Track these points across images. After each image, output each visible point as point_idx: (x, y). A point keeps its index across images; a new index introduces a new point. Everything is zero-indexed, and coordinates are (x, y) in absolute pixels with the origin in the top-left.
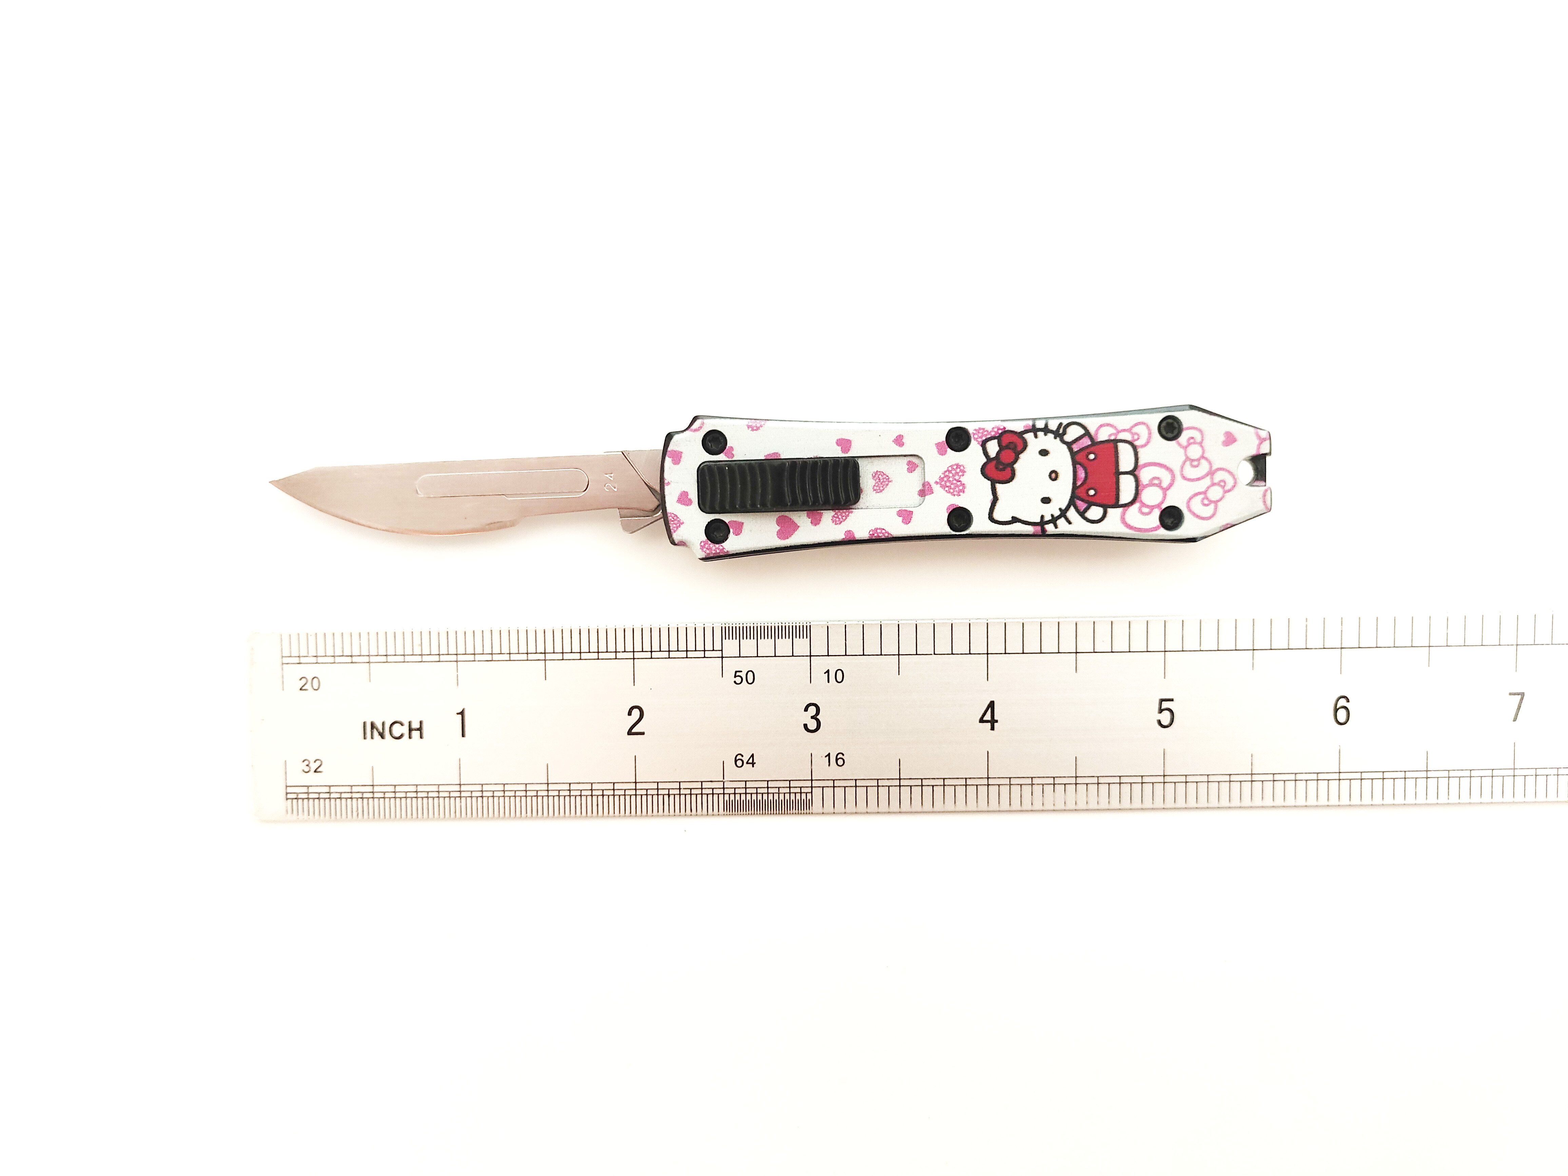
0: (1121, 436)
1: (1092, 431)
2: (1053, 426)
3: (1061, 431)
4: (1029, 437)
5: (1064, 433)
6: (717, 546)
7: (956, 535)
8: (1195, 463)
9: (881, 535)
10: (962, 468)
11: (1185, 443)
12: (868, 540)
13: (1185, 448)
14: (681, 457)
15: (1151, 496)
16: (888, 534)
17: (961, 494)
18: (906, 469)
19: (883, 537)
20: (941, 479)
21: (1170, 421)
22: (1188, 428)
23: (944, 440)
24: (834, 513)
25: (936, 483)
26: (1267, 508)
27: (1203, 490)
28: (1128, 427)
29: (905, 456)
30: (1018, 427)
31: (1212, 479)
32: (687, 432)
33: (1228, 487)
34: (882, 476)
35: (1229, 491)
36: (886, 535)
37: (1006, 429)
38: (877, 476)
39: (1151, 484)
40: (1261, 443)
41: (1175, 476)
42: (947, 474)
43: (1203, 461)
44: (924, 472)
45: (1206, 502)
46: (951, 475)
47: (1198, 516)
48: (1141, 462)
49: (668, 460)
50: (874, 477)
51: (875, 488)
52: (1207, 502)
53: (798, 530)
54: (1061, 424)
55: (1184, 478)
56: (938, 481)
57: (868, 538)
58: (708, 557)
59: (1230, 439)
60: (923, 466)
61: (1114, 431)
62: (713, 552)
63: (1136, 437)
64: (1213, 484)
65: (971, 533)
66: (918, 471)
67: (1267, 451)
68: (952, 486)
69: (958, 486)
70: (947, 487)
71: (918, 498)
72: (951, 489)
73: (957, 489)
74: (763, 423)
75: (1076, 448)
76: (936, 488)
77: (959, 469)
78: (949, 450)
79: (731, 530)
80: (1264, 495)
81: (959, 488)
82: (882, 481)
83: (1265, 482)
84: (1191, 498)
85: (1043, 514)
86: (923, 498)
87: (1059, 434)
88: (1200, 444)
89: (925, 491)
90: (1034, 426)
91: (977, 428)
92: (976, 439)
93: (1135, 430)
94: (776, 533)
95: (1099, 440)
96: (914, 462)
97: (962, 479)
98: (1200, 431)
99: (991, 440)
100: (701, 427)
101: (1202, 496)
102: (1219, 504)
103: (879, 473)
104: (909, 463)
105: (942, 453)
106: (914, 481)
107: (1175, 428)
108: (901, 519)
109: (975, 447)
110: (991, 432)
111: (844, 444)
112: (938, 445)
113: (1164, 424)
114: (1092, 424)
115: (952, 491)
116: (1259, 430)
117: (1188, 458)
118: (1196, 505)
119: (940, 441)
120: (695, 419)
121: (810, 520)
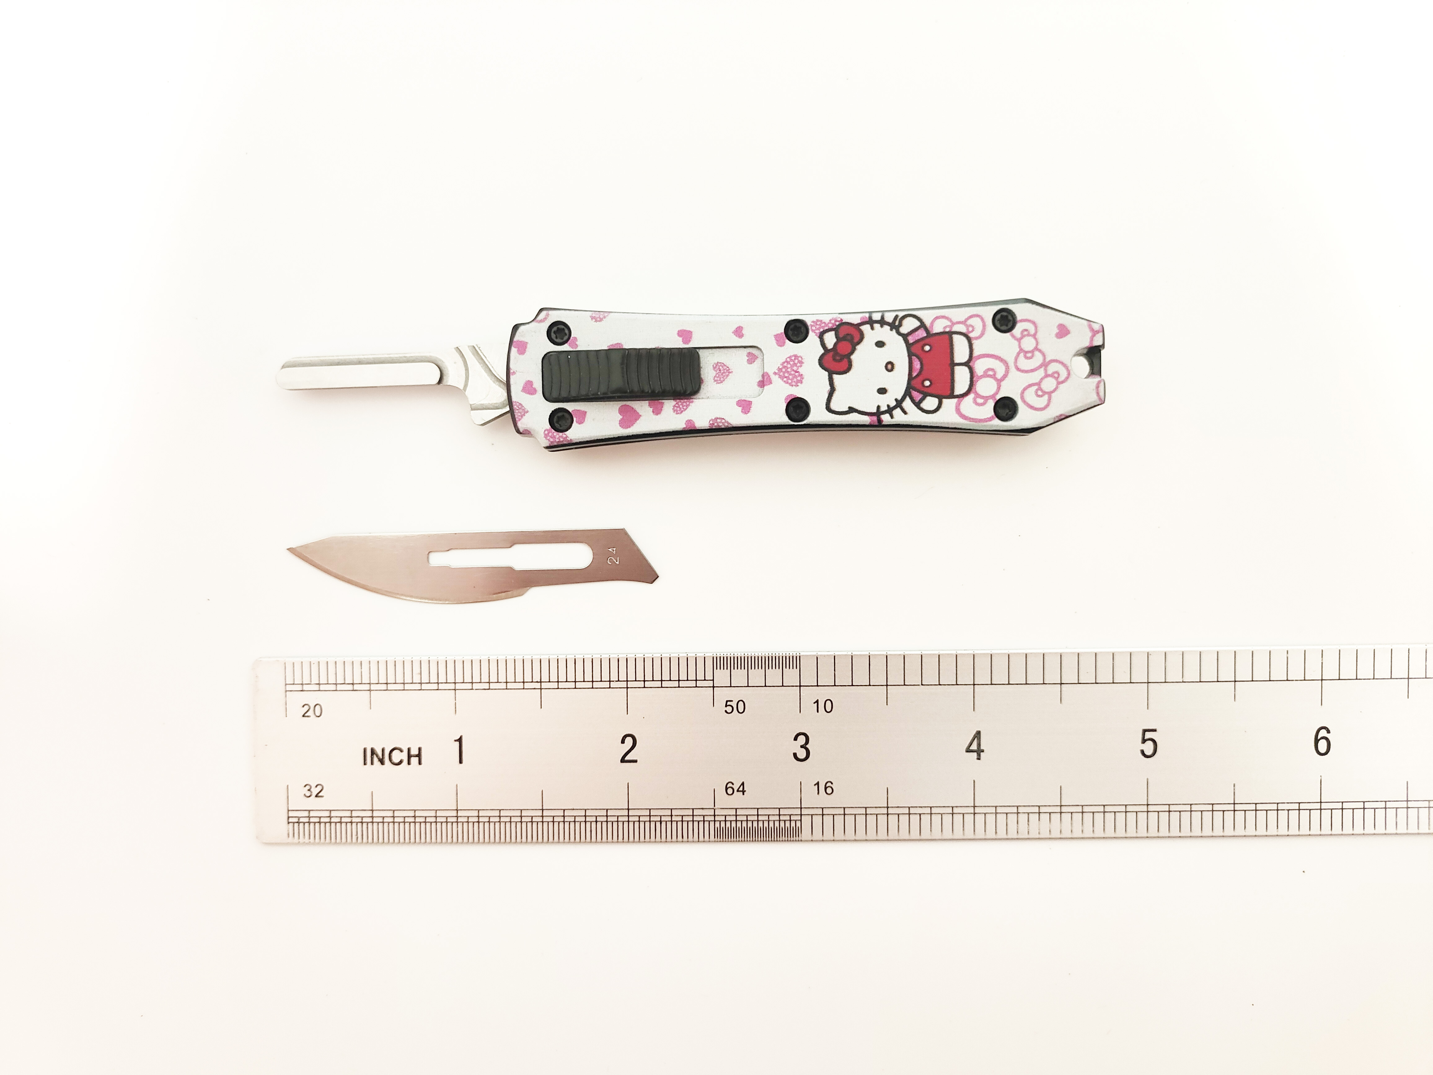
0: (955, 328)
1: (928, 323)
2: (889, 318)
3: (897, 323)
4: (866, 328)
5: (900, 325)
6: (561, 434)
7: (793, 425)
8: (1029, 355)
9: (721, 424)
10: (800, 359)
11: (1019, 336)
12: (708, 429)
13: (1019, 340)
14: (526, 347)
15: (986, 387)
16: (728, 422)
17: (799, 384)
18: (746, 360)
19: (723, 427)
20: (780, 370)
21: (1005, 314)
22: (1022, 321)
23: (783, 331)
24: (675, 403)
25: (775, 373)
26: (1100, 399)
27: (1037, 381)
28: (963, 319)
29: (745, 347)
30: (855, 319)
31: (1046, 370)
32: (533, 323)
33: (1061, 379)
34: (722, 367)
35: (1063, 382)
36: (726, 424)
37: (843, 322)
38: (718, 367)
39: (985, 375)
40: (1093, 336)
41: (1010, 367)
42: (785, 364)
43: (1037, 353)
44: (763, 363)
45: (1040, 393)
46: (789, 366)
47: (1031, 407)
48: (976, 353)
49: (514, 350)
50: (714, 368)
51: (716, 379)
52: (1040, 392)
53: (640, 419)
54: (897, 316)
55: (1018, 369)
56: (777, 371)
57: (709, 428)
58: (552, 445)
59: (1063, 332)
60: (762, 358)
61: (949, 323)
62: (557, 440)
63: (970, 329)
64: (1047, 376)
65: (809, 423)
66: (758, 362)
67: (1100, 343)
68: (791, 377)
69: (796, 377)
70: (786, 377)
71: (758, 389)
72: (789, 379)
73: (795, 380)
74: (606, 314)
75: (911, 339)
76: (775, 379)
77: (796, 360)
78: (787, 341)
79: (575, 419)
80: (1098, 387)
81: (797, 379)
82: (723, 372)
84: (1025, 389)
85: (880, 405)
86: (762, 388)
87: (895, 326)
88: (1034, 336)
89: (764, 382)
90: (870, 318)
91: (815, 320)
92: (813, 331)
93: (969, 322)
94: (618, 422)
95: (934, 332)
96: (753, 352)
97: (800, 370)
98: (1034, 323)
99: (828, 332)
100: (545, 319)
101: (1036, 387)
102: (1053, 395)
103: (720, 364)
104: (749, 354)
105: (781, 344)
106: (754, 372)
107: (1010, 321)
109: (812, 338)
110: (828, 323)
111: (685, 335)
112: (777, 337)
113: (998, 316)
114: (927, 317)
115: (790, 381)
116: (1092, 323)
117: (1021, 350)
118: (1030, 396)
119: (779, 332)
120: (541, 310)
121: (652, 409)
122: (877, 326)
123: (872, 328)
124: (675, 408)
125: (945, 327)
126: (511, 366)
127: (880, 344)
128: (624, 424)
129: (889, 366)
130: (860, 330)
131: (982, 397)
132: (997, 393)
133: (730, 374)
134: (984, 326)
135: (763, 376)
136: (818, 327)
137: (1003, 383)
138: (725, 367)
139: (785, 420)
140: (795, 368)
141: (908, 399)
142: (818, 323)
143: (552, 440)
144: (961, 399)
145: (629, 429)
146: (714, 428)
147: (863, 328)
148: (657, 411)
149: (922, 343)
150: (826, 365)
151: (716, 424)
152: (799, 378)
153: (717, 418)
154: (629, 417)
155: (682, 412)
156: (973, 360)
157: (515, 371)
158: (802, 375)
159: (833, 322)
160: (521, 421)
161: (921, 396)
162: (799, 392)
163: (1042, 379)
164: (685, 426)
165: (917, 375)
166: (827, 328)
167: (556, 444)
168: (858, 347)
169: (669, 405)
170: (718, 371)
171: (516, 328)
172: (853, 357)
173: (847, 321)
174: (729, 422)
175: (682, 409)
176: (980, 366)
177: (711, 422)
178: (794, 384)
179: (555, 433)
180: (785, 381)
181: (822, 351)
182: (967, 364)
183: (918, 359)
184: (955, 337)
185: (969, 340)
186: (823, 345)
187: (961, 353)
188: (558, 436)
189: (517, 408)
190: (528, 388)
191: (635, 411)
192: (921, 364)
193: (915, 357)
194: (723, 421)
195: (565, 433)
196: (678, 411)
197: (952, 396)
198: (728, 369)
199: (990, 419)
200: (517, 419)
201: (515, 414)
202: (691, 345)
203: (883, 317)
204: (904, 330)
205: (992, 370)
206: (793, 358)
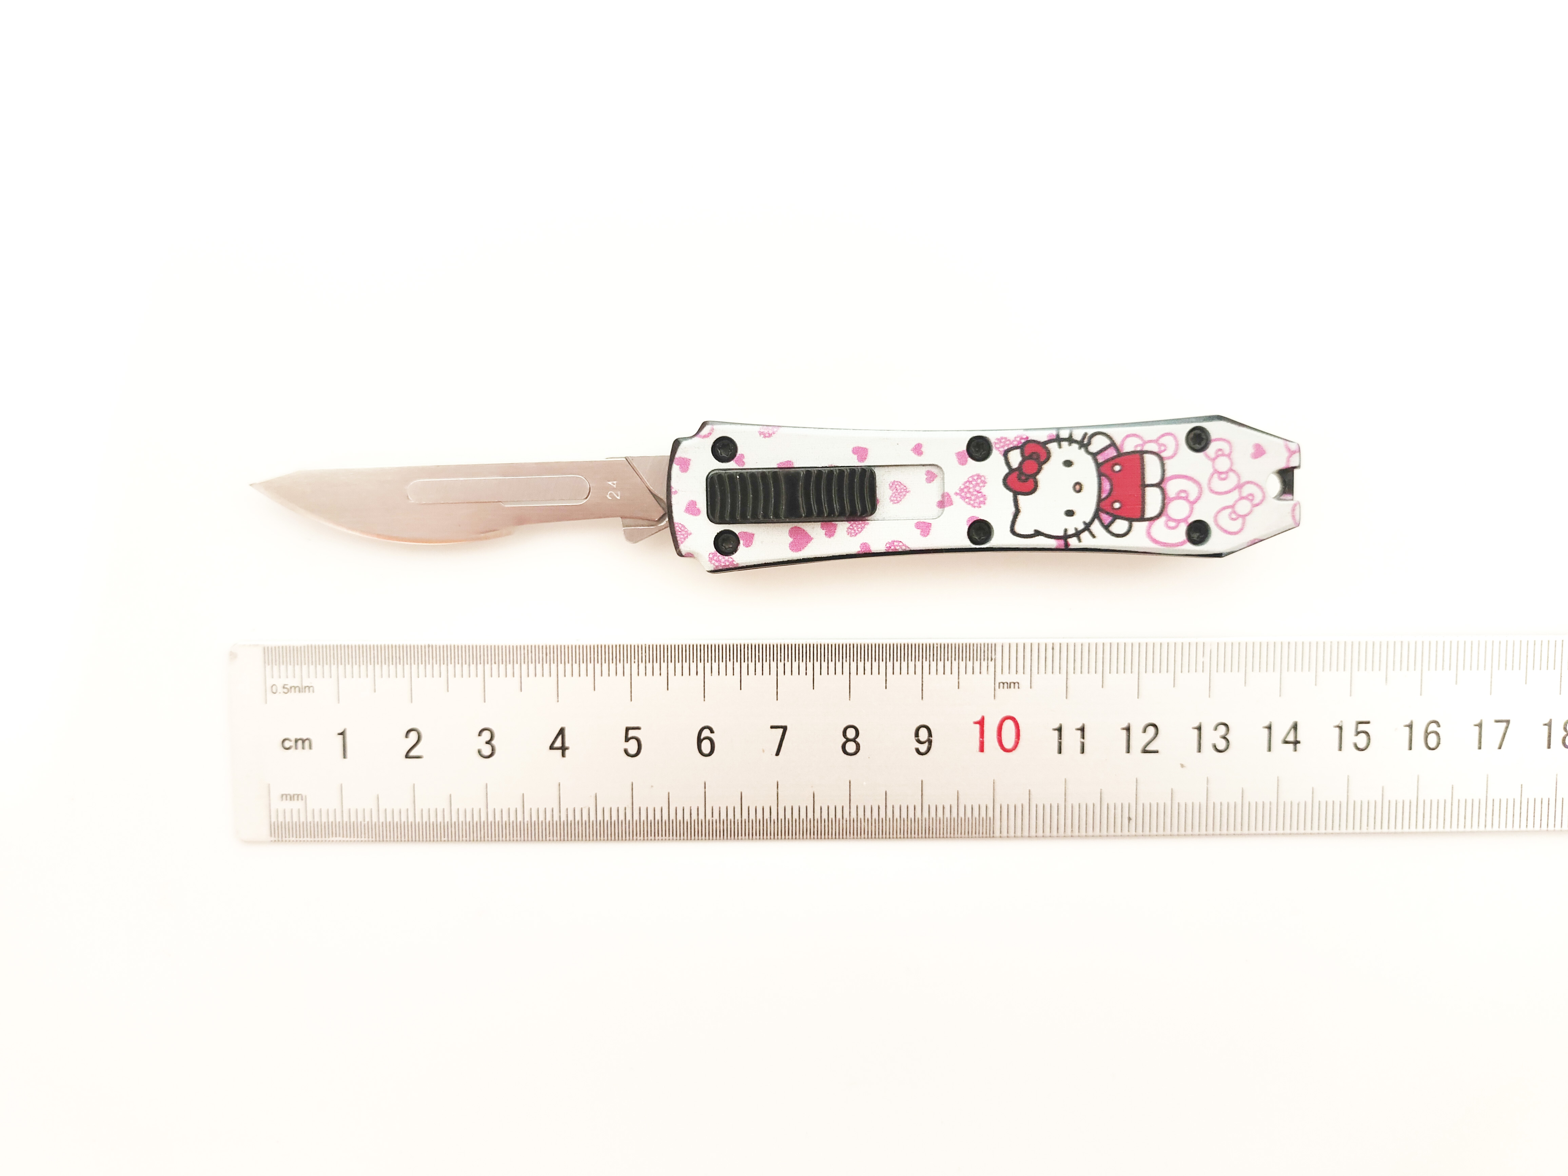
1: (1118, 442)
3: (1086, 441)
5: (1089, 443)
8: (1223, 476)
10: (983, 478)
11: (1213, 455)
13: (1213, 460)
17: (982, 505)
18: (925, 479)
20: (962, 490)
21: (1198, 432)
22: (1217, 440)
23: (965, 448)
25: (956, 494)
26: (1295, 522)
27: (1231, 503)
28: (1155, 438)
29: (924, 465)
30: (1042, 437)
31: (1240, 492)
32: (696, 438)
33: (1256, 501)
34: (899, 486)
35: (1257, 505)
37: (1029, 439)
38: (894, 486)
39: (1178, 497)
40: (1290, 456)
41: (1203, 489)
42: (967, 484)
43: (1231, 474)
44: (944, 482)
45: (1234, 516)
46: (971, 486)
47: (1226, 531)
52: (1236, 516)
54: (1086, 434)
55: (1212, 491)
59: (1259, 452)
60: (942, 476)
61: (1140, 442)
64: (1242, 498)
66: (937, 481)
67: (1296, 464)
68: (973, 498)
69: (978, 497)
70: (967, 498)
71: (937, 510)
72: (971, 500)
73: (978, 501)
74: (775, 429)
76: (956, 499)
77: (979, 480)
78: (969, 460)
80: (1293, 510)
81: (980, 500)
82: (900, 491)
83: (1293, 495)
86: (942, 509)
87: (1084, 444)
88: (1229, 456)
89: (944, 502)
90: (1058, 435)
91: (999, 438)
92: (997, 449)
93: (1162, 441)
95: (1125, 451)
96: (932, 472)
97: (984, 490)
98: (1228, 442)
99: (1012, 450)
101: (1229, 510)
102: (1247, 518)
103: (896, 483)
104: (928, 472)
105: (963, 463)
107: (1202, 439)
108: (919, 531)
110: (1013, 441)
111: (861, 452)
112: (959, 454)
113: (1192, 435)
114: (1118, 435)
115: (972, 502)
116: (1288, 442)
117: (1216, 471)
119: (961, 450)
122: (1065, 444)
123: (1060, 446)
124: (850, 530)
125: (1136, 446)
126: (674, 483)
127: (1068, 463)
128: (794, 547)
129: (1078, 487)
130: (1047, 448)
131: (1174, 520)
132: (1189, 516)
133: (908, 494)
134: (1177, 445)
135: (943, 496)
136: (1002, 444)
137: (1196, 506)
138: (902, 486)
139: (968, 544)
140: (977, 488)
141: (1096, 522)
142: (1003, 440)
143: (717, 564)
144: (1151, 522)
145: (800, 552)
146: (890, 551)
147: (1050, 446)
148: (830, 534)
149: (1113, 462)
150: (1011, 486)
151: (892, 548)
152: (982, 499)
153: (894, 542)
154: (800, 539)
155: (857, 534)
156: (1165, 481)
157: (677, 490)
158: (985, 495)
159: (1018, 439)
160: (684, 543)
161: (1109, 519)
162: (982, 514)
163: (1236, 501)
164: (859, 550)
165: (1107, 497)
166: (1012, 446)
167: (721, 568)
168: (1045, 467)
169: (842, 527)
170: (894, 491)
171: (677, 444)
172: (1039, 477)
173: (1033, 439)
174: (907, 545)
175: (857, 532)
176: (1172, 488)
177: (888, 545)
178: (976, 505)
179: (721, 557)
180: (966, 502)
181: (1006, 470)
182: (1158, 485)
183: (1108, 479)
184: (1147, 457)
185: (1161, 459)
186: (1008, 463)
187: (1152, 474)
188: (723, 560)
189: (680, 530)
190: (692, 509)
191: (806, 533)
192: (1111, 485)
193: (1104, 478)
194: (901, 544)
195: (731, 557)
196: (852, 533)
197: (1142, 519)
198: (905, 488)
199: (1182, 544)
200: (679, 542)
201: (677, 536)
202: (867, 463)
203: (1071, 436)
204: (1094, 448)
205: (1184, 491)
206: (975, 478)
